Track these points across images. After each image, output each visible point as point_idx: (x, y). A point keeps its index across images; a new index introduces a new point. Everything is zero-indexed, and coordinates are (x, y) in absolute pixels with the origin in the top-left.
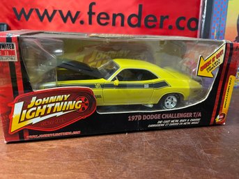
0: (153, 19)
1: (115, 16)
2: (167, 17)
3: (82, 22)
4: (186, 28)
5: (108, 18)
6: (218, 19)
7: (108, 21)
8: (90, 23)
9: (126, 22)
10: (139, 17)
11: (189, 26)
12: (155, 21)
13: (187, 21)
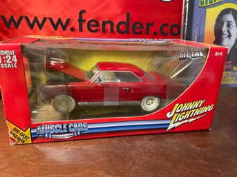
0: (140, 26)
1: (104, 23)
2: (152, 24)
3: (73, 29)
4: (169, 33)
5: (98, 25)
6: (197, 25)
7: (98, 28)
8: (81, 30)
9: (115, 29)
10: (127, 24)
11: (171, 31)
12: (142, 27)
13: (169, 28)
